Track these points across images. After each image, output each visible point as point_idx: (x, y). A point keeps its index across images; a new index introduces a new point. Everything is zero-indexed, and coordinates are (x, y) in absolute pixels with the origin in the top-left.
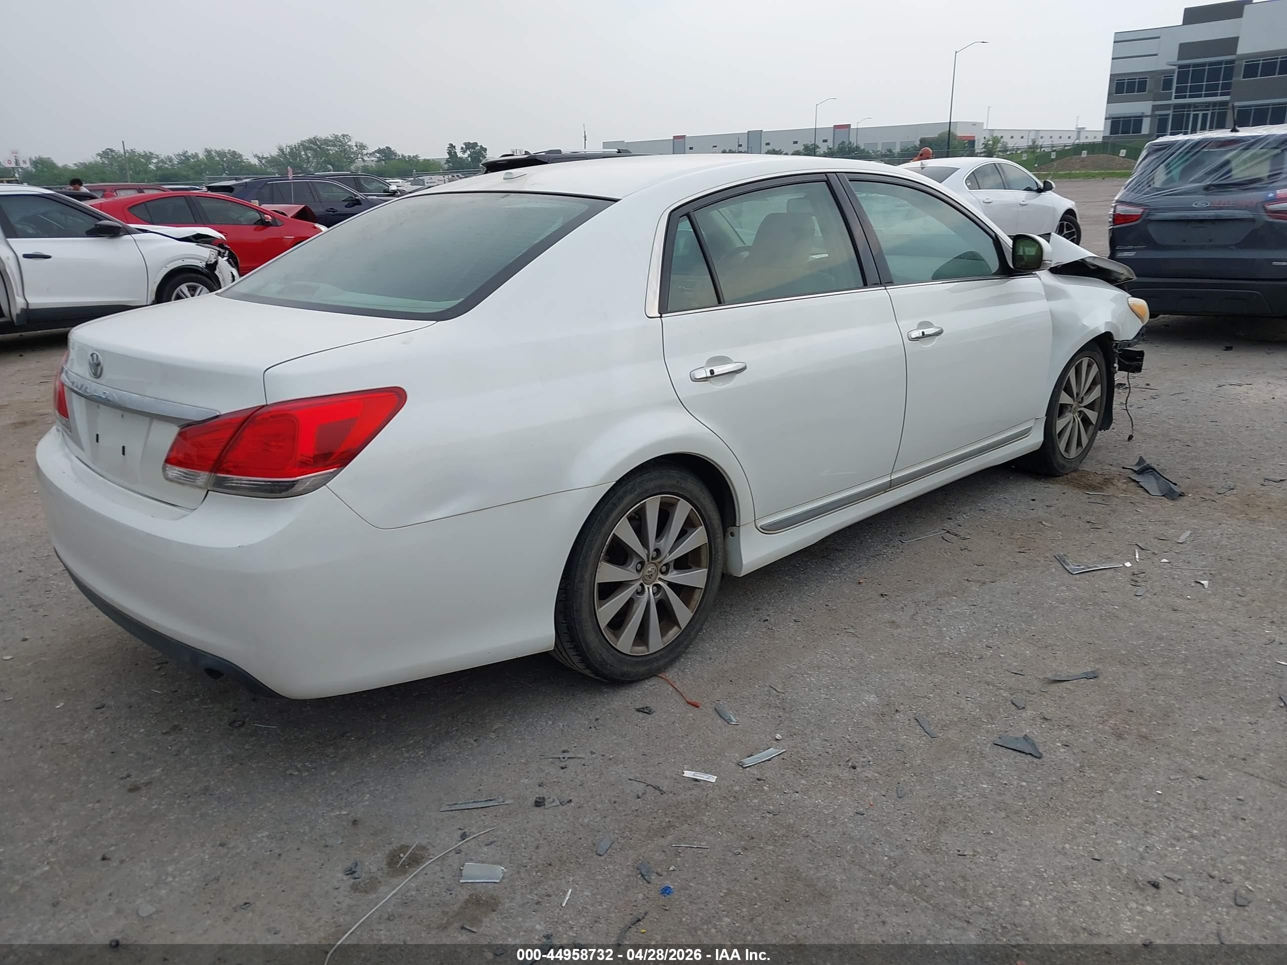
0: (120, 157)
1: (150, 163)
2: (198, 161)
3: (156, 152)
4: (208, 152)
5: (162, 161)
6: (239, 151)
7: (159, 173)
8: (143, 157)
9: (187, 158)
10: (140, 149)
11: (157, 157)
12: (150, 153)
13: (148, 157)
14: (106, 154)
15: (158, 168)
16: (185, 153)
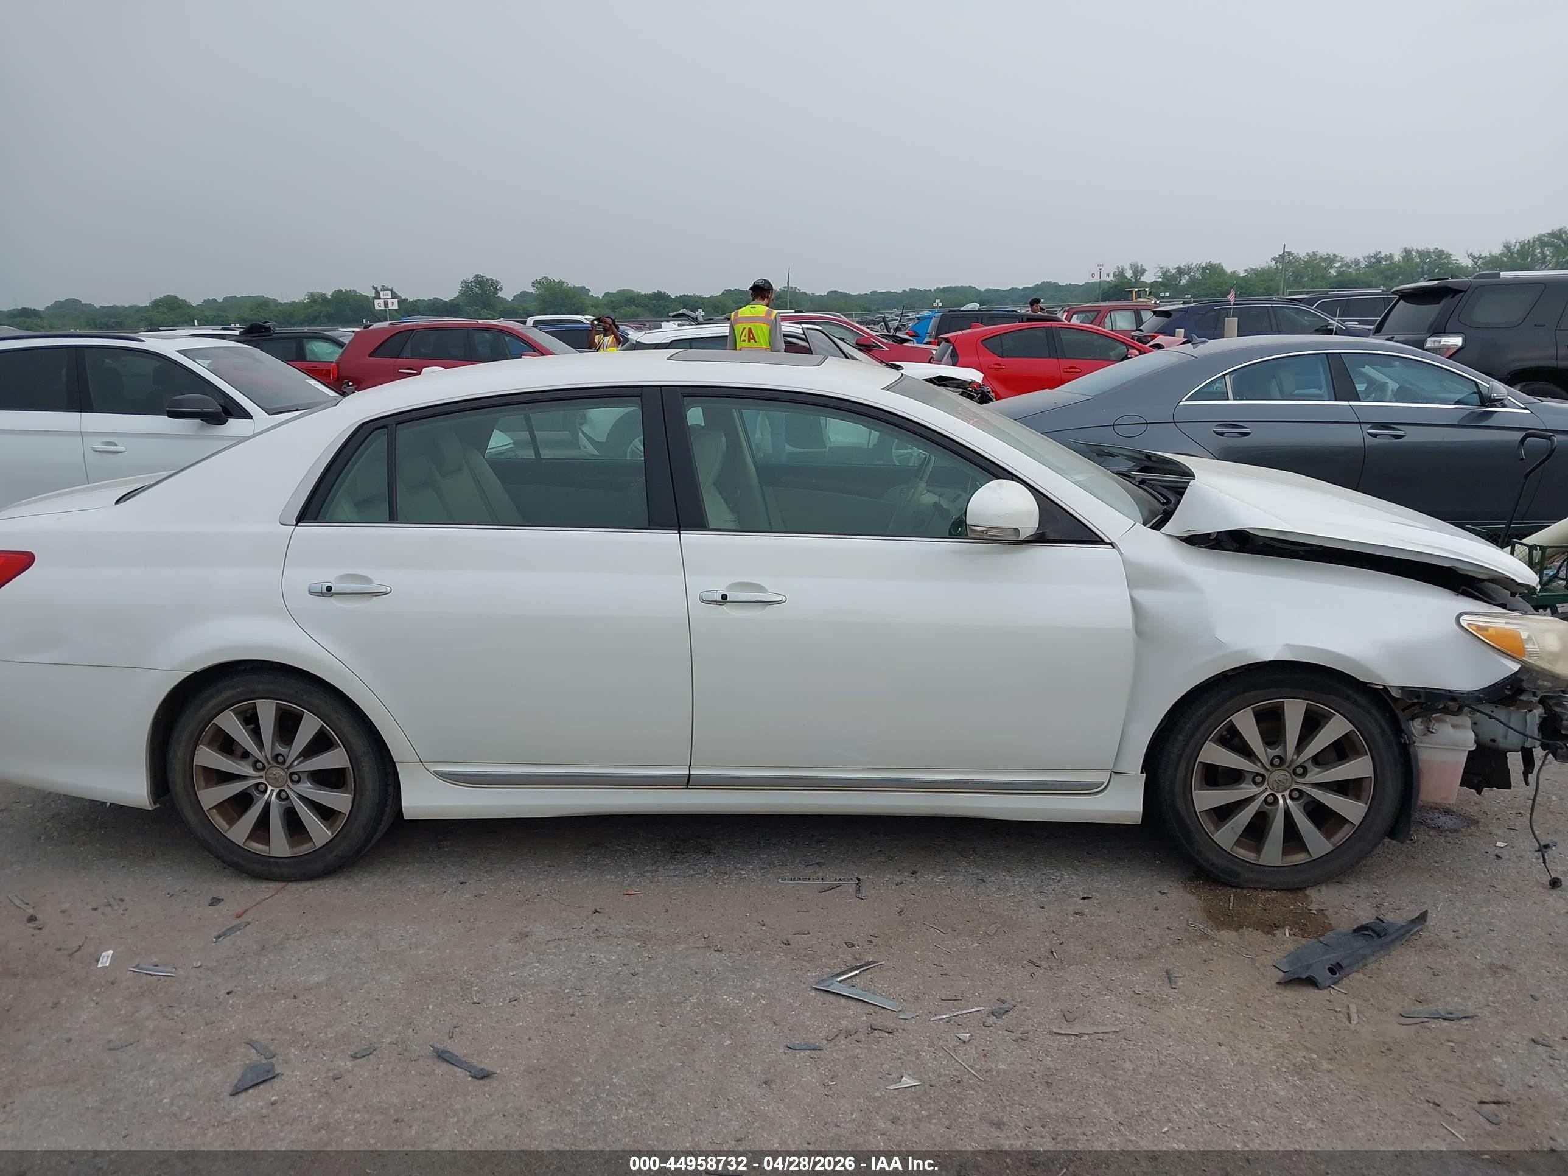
0: (1298, 261)
1: (1331, 268)
2: (1392, 263)
3: (1341, 253)
4: (1407, 253)
5: (1348, 266)
6: (1447, 249)
7: (1340, 278)
8: (1325, 260)
9: (1379, 261)
10: (1323, 252)
11: (1342, 260)
12: (1334, 255)
13: (1330, 260)
14: (1285, 258)
15: (1339, 274)
16: (1377, 255)
